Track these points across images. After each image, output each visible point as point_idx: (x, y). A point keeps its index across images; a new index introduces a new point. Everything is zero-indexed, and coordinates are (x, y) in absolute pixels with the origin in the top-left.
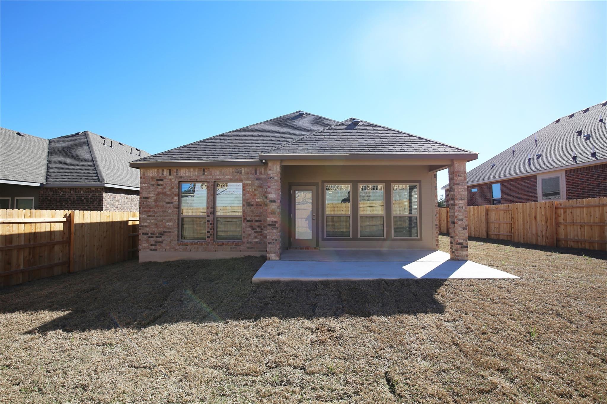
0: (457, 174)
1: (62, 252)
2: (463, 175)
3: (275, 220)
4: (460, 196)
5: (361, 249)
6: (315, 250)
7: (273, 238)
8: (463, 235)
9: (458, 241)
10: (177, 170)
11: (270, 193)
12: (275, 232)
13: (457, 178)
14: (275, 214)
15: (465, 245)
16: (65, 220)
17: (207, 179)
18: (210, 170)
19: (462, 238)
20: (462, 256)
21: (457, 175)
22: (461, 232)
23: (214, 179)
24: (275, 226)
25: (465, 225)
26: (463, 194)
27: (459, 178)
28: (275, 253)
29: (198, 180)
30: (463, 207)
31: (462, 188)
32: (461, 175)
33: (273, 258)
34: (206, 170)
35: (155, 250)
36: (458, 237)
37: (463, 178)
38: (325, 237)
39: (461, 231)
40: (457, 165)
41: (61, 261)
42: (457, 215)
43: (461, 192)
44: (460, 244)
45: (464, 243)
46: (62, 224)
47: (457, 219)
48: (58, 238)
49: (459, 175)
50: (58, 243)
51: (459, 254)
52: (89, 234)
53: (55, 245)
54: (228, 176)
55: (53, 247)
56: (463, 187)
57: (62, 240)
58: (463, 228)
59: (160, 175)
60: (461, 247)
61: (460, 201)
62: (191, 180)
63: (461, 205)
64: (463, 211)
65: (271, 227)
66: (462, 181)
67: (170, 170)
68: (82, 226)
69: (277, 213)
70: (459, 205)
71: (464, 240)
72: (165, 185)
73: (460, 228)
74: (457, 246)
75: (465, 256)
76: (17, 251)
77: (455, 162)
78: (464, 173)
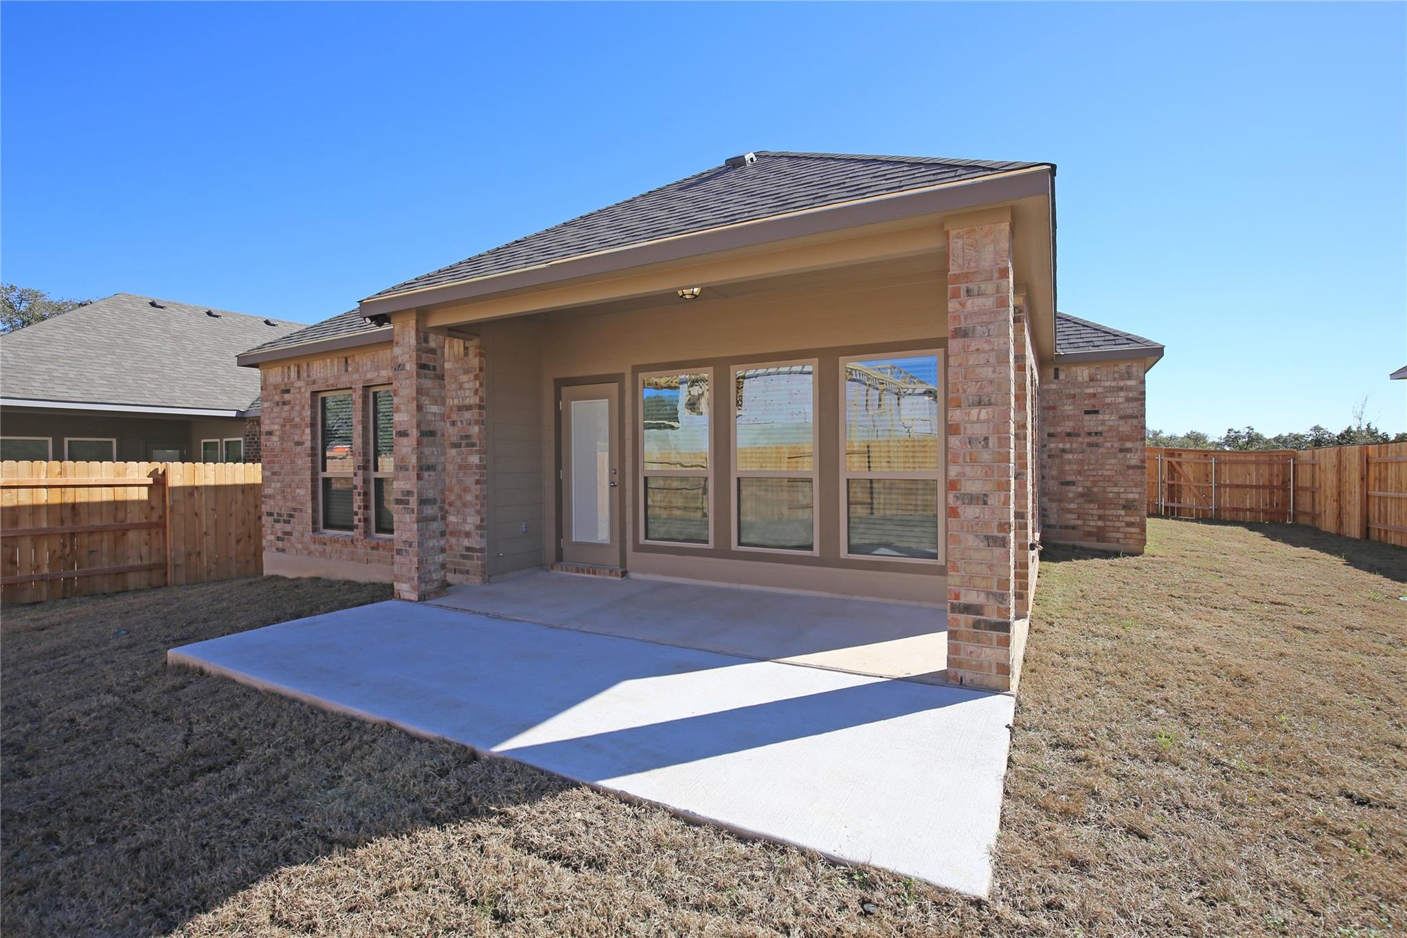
0: (963, 287)
1: (146, 544)
2: (989, 288)
3: (408, 487)
4: (972, 389)
5: (743, 587)
6: (610, 578)
7: (405, 537)
8: (984, 570)
9: (957, 597)
10: (308, 365)
11: (398, 410)
12: (408, 520)
13: (963, 305)
14: (408, 470)
15: (995, 618)
16: (150, 481)
17: (351, 383)
18: (357, 358)
19: (983, 584)
20: (980, 667)
21: (963, 292)
22: (977, 556)
23: (364, 382)
24: (408, 504)
25: (996, 523)
26: (991, 376)
27: (972, 304)
28: (410, 580)
29: (339, 387)
30: (986, 439)
31: (987, 347)
32: (983, 286)
33: (406, 596)
34: (349, 361)
35: (283, 550)
36: (958, 581)
37: (988, 302)
38: (642, 540)
39: (977, 549)
40: (960, 242)
41: (146, 562)
42: (958, 474)
43: (978, 370)
44: (967, 609)
45: (986, 610)
46: (146, 488)
47: (957, 497)
48: (134, 517)
49: (968, 291)
50: (138, 527)
51: (963, 656)
52: (212, 509)
53: (128, 530)
54: (385, 372)
55: (124, 534)
56: (989, 342)
57: (145, 521)
58: (987, 538)
59: (286, 380)
60: (976, 625)
61: (974, 412)
62: (328, 386)
63: (979, 430)
64: (986, 456)
65: (401, 507)
66: (985, 318)
67: (299, 366)
68: (191, 495)
69: (411, 468)
70: (969, 432)
71: (988, 594)
72: (292, 403)
73: (970, 537)
74: (955, 620)
75: (994, 670)
76: (32, 540)
77: (953, 233)
78: (996, 275)
